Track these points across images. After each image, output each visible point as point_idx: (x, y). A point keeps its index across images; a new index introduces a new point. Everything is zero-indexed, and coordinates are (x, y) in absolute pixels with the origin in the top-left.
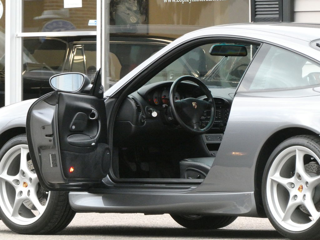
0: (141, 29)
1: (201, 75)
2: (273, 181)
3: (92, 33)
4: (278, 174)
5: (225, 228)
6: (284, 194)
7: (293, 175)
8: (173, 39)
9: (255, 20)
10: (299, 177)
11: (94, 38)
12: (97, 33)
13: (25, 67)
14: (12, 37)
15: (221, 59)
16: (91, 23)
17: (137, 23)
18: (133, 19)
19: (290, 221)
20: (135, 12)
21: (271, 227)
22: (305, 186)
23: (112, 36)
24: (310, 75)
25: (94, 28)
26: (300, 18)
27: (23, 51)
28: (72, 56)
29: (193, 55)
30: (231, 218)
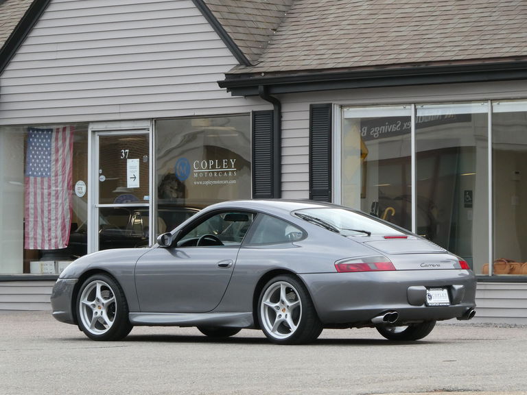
0: (180, 201)
1: (219, 233)
2: (265, 305)
3: (146, 205)
4: (268, 300)
5: (233, 336)
6: (272, 314)
7: (279, 301)
8: (201, 209)
9: (255, 197)
10: (283, 302)
11: (148, 208)
12: (150, 205)
13: (101, 227)
14: (92, 207)
15: (232, 223)
16: (146, 198)
17: (177, 197)
18: (174, 195)
19: (277, 332)
20: (176, 190)
21: (264, 336)
22: (286, 309)
23: (159, 206)
24: (291, 234)
25: (147, 202)
26: (285, 195)
27: (99, 216)
28: (133, 219)
29: (214, 218)
30: (238, 330)
